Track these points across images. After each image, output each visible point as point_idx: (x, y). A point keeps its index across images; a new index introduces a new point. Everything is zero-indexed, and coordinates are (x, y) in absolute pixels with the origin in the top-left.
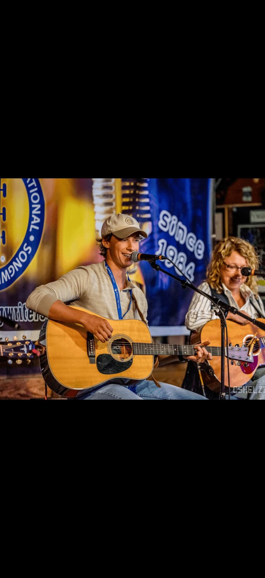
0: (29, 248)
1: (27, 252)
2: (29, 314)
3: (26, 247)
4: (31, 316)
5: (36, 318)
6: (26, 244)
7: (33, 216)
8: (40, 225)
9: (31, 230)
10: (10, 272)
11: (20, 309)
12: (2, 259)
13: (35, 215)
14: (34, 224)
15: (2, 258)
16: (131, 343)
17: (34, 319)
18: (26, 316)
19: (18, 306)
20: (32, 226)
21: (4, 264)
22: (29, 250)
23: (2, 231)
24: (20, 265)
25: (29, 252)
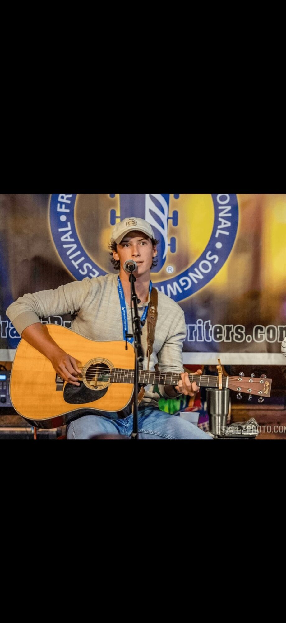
0: (215, 256)
1: (212, 261)
2: (216, 333)
3: (210, 256)
4: (218, 336)
5: (228, 338)
6: (210, 252)
7: (220, 219)
8: (233, 229)
9: (217, 236)
10: (183, 284)
11: (200, 328)
12: (169, 270)
13: (223, 218)
14: (222, 229)
15: (169, 268)
16: (110, 368)
17: (224, 339)
18: (211, 335)
19: (196, 324)
20: (218, 232)
21: (171, 275)
22: (214, 259)
23: (170, 238)
24: (201, 277)
25: (215, 262)
